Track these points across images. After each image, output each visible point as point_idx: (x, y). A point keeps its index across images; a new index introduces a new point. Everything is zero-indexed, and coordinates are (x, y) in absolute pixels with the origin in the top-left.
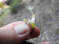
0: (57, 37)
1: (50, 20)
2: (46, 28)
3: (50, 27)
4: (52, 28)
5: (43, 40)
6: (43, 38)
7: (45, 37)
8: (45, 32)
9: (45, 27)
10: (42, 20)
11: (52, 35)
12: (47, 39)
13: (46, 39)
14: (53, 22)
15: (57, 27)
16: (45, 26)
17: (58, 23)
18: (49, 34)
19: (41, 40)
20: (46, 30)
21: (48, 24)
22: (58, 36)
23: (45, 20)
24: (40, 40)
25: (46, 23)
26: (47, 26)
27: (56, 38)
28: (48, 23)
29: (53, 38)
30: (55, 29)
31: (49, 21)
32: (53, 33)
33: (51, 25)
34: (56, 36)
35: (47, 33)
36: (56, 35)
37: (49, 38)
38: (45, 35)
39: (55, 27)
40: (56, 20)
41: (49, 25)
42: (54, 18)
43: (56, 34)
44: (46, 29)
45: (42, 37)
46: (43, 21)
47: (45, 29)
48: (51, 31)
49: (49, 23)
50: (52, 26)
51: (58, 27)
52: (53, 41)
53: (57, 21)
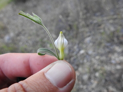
0: (111, 47)
1: (98, 14)
2: (90, 32)
3: (98, 29)
4: (102, 31)
5: (83, 54)
6: (82, 52)
7: (86, 49)
8: (88, 40)
9: (87, 29)
10: (81, 14)
11: (100, 44)
12: (90, 52)
13: (87, 53)
14: (105, 18)
15: (112, 29)
16: (88, 26)
17: (115, 19)
18: (94, 43)
19: (79, 55)
20: (89, 36)
21: (95, 22)
22: (112, 45)
23: (88, 15)
24: (77, 54)
25: (91, 21)
26: (91, 27)
27: (107, 50)
28: (94, 20)
29: (101, 51)
30: (108, 32)
31: (97, 16)
32: (102, 41)
33: (99, 25)
34: (108, 47)
35: (90, 42)
36: (108, 44)
37: (94, 51)
38: (87, 46)
39: (109, 29)
40: (112, 13)
41: (95, 24)
42: (107, 8)
43: (108, 42)
44: (88, 34)
45: (80, 50)
46: (83, 15)
47: (87, 32)
48: (98, 37)
49: (97, 20)
50: (103, 26)
51: (115, 28)
52: (102, 55)
53: (114, 15)
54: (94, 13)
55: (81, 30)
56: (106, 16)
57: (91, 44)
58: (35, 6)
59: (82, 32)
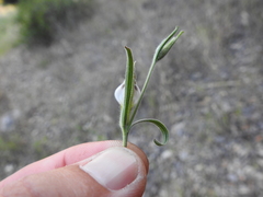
0: (226, 146)
1: (197, 75)
2: (183, 112)
3: (197, 107)
4: (206, 110)
5: (168, 160)
6: (167, 154)
7: (174, 149)
8: (177, 128)
9: (175, 107)
10: (163, 75)
11: (203, 138)
12: (184, 155)
13: (177, 158)
14: (211, 85)
15: (226, 107)
16: (177, 99)
17: (230, 87)
18: (191, 135)
19: (159, 161)
20: (181, 121)
21: (191, 91)
22: (227, 141)
23: (177, 76)
24: (155, 160)
25: (183, 89)
26: (184, 103)
27: (218, 152)
28: (190, 87)
29: (206, 153)
30: (219, 114)
31: (196, 80)
32: (208, 132)
33: (200, 99)
34: (219, 145)
35: (183, 133)
36: (220, 139)
37: (192, 154)
38: (176, 142)
39: (219, 107)
40: (224, 76)
41: (194, 95)
42: (214, 67)
43: (219, 134)
44: (179, 116)
45: (161, 151)
46: (167, 77)
47: (175, 113)
48: (199, 122)
49: (194, 88)
50: (207, 100)
51: (231, 105)
52: (207, 162)
53: (227, 80)
54: (189, 74)
55: (163, 108)
56: (213, 81)
57: (185, 138)
58: (70, 55)
59: (166, 112)
